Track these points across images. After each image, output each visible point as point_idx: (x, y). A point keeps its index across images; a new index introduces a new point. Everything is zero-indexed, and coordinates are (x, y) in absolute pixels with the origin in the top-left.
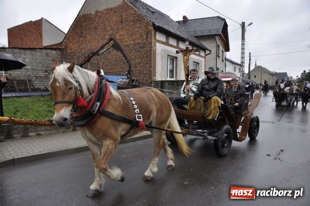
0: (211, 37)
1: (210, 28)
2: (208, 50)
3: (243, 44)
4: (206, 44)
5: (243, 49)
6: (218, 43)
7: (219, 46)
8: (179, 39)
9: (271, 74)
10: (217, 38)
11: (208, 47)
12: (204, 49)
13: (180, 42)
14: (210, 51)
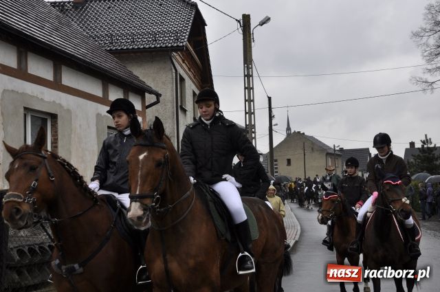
0: (158, 55)
1: (156, 29)
2: (151, 92)
3: (248, 76)
4: (144, 74)
5: (249, 88)
6: (181, 71)
7: (182, 79)
8: (59, 59)
9: (328, 154)
10: (177, 57)
11: (150, 82)
12: (141, 91)
13: (64, 68)
14: (158, 95)
